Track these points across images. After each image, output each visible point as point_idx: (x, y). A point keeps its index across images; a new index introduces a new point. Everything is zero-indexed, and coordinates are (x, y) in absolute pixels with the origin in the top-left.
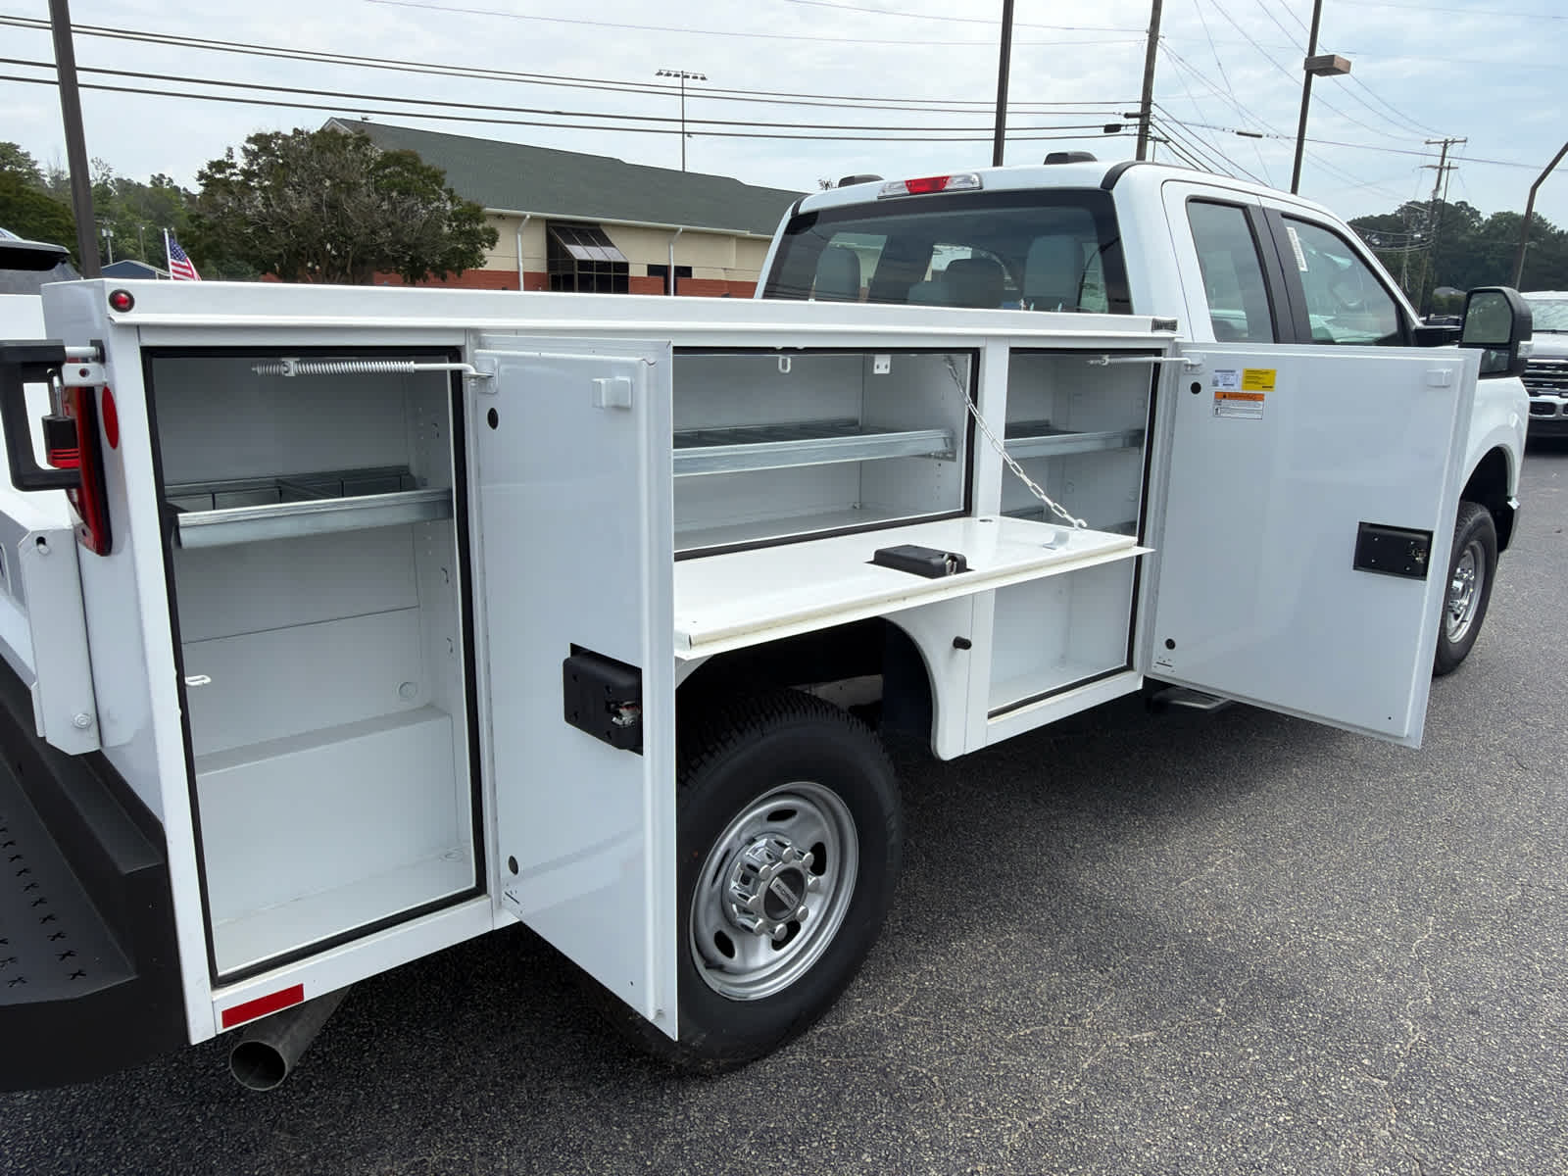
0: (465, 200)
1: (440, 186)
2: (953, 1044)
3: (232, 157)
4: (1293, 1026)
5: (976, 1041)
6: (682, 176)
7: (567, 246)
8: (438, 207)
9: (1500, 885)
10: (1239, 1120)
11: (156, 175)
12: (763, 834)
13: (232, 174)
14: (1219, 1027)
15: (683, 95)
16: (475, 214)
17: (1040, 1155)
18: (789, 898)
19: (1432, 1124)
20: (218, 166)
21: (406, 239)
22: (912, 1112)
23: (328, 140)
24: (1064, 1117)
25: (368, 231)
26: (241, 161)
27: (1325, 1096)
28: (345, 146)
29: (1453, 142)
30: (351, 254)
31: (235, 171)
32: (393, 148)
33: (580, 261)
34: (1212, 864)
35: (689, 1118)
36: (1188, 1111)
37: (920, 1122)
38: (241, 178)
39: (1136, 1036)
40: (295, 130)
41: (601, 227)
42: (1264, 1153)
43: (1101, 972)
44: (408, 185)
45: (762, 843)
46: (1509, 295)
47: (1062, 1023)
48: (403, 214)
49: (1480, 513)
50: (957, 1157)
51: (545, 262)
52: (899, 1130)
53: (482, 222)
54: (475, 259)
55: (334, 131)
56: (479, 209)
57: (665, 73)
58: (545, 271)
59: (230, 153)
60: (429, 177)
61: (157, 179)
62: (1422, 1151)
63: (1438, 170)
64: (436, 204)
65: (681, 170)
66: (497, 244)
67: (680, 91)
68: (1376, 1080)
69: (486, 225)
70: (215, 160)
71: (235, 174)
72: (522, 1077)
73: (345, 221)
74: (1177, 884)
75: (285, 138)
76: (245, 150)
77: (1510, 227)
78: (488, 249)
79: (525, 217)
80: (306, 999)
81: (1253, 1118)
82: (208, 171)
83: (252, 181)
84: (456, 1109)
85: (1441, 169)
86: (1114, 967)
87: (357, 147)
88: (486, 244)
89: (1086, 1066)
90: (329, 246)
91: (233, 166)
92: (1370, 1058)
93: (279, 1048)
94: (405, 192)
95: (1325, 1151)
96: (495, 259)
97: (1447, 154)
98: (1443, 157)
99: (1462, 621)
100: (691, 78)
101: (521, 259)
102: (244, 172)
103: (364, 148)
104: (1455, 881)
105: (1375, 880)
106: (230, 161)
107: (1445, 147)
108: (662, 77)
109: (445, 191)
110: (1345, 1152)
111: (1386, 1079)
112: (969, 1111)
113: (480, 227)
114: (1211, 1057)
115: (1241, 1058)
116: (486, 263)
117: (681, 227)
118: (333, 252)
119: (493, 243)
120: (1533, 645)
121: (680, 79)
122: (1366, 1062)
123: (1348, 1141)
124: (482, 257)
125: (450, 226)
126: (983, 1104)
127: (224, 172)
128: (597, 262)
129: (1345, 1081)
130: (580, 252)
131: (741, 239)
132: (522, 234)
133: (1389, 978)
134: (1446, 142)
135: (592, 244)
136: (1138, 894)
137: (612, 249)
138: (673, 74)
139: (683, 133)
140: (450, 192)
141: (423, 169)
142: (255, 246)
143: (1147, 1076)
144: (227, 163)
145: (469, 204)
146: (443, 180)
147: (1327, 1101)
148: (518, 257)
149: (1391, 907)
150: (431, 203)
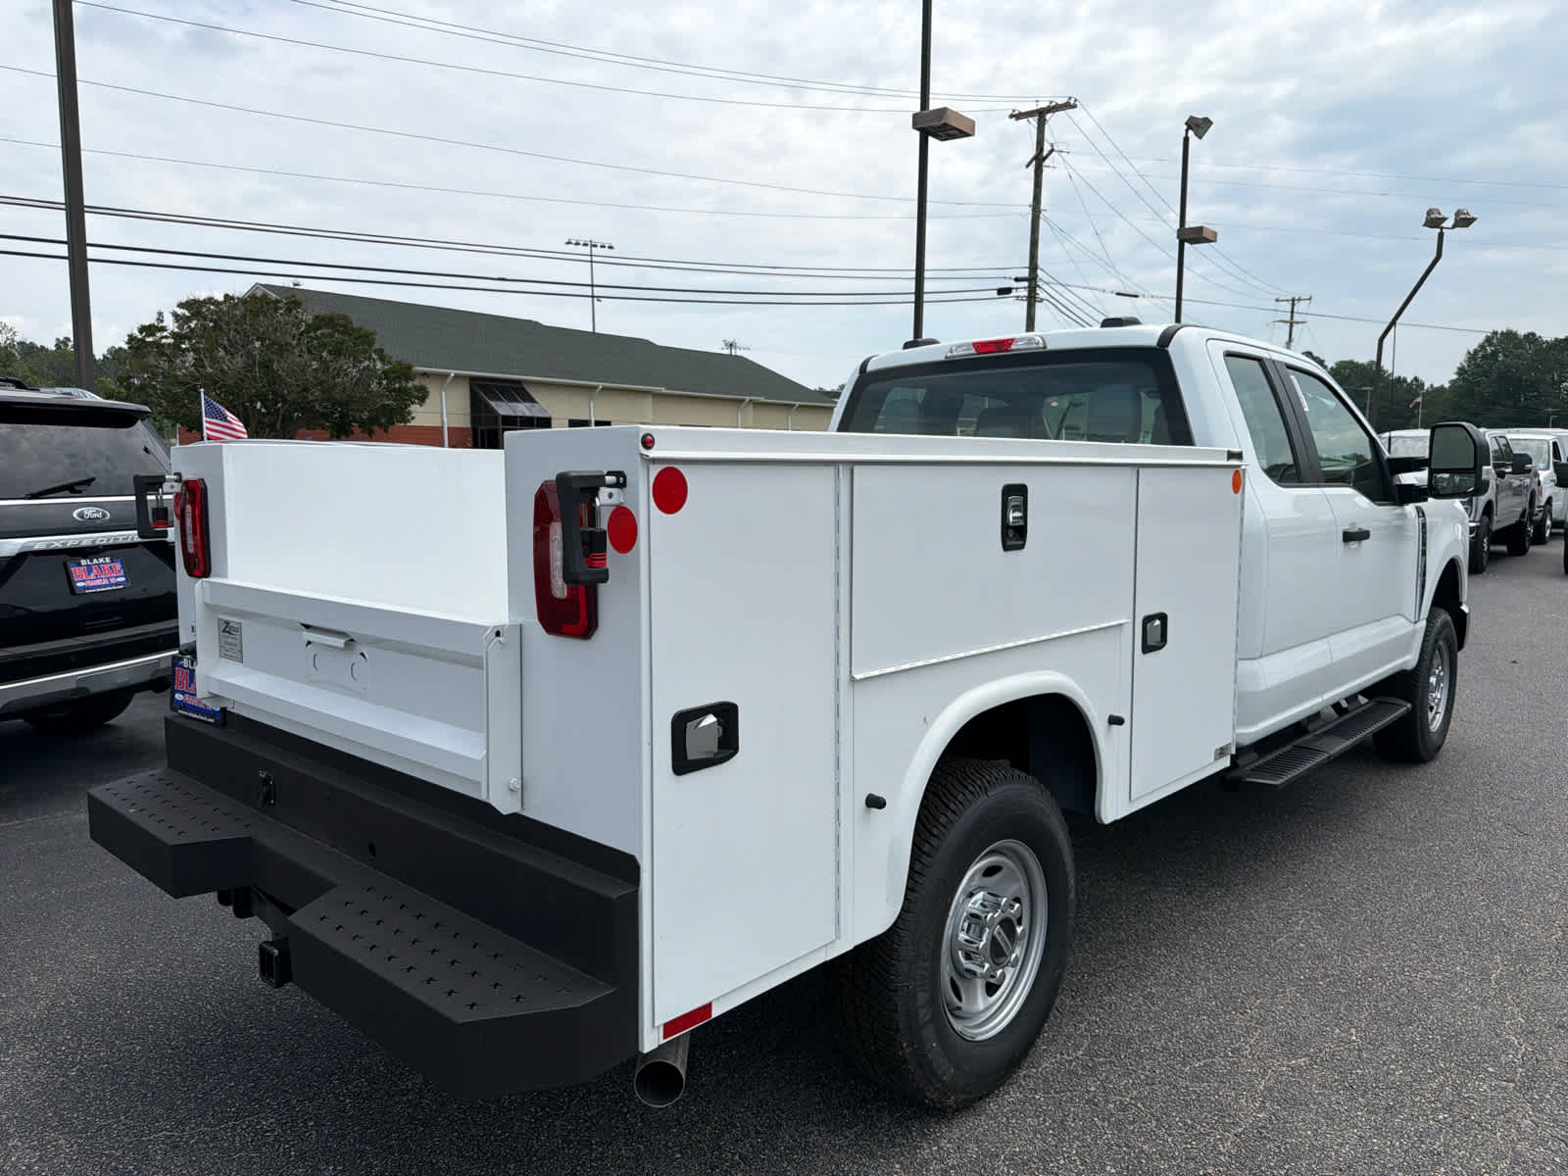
0: (394, 360)
1: (370, 346)
2: (1142, 1076)
3: (162, 321)
4: (1419, 1046)
5: (1160, 1074)
6: (593, 336)
7: (493, 403)
8: (368, 366)
9: (1543, 928)
10: (1407, 1120)
11: (61, 339)
12: (981, 888)
13: (162, 337)
14: (1360, 1050)
15: (591, 262)
16: (406, 373)
17: (1256, 1158)
18: (1006, 944)
19: (1562, 1112)
20: (148, 330)
21: (338, 397)
22: (1133, 1132)
23: (259, 303)
24: (1261, 1127)
25: (300, 389)
26: (170, 324)
27: (1468, 1097)
28: (276, 309)
29: (1299, 300)
30: (282, 411)
31: (165, 334)
32: (322, 310)
33: (504, 417)
34: (1297, 923)
35: (942, 1148)
36: (1362, 1117)
37: (1142, 1139)
38: (171, 341)
39: (1294, 1062)
40: (226, 296)
41: (526, 387)
42: (1438, 1143)
43: (1242, 1014)
44: (339, 346)
45: (980, 896)
46: (1469, 429)
47: (1226, 1055)
48: (335, 372)
49: (1443, 616)
50: (1187, 1164)
51: (469, 416)
52: (1127, 1146)
53: (412, 380)
54: (404, 415)
55: (265, 296)
56: (409, 368)
57: (574, 242)
58: (469, 426)
59: (160, 317)
60: (359, 337)
61: (63, 342)
62: (1563, 1133)
63: (1288, 324)
64: (366, 363)
65: (591, 330)
66: (427, 401)
67: (589, 258)
68: (1504, 1083)
69: (416, 382)
70: (147, 324)
71: (166, 337)
72: (779, 1125)
73: (274, 379)
74: (1275, 940)
75: (216, 303)
76: (175, 315)
77: (1353, 374)
78: (418, 406)
79: (449, 375)
80: (714, 1016)
81: (1418, 1117)
82: (138, 334)
83: (184, 343)
84: (734, 1154)
85: (1291, 324)
86: (1251, 1009)
87: (289, 310)
88: (416, 401)
89: (1261, 1087)
90: (259, 405)
91: (163, 329)
92: (1492, 1066)
93: (678, 1065)
94: (337, 353)
95: (1485, 1138)
96: (421, 416)
97: (1295, 310)
98: (1292, 312)
99: (1436, 713)
100: (599, 248)
101: (445, 415)
102: (174, 335)
103: (295, 311)
104: (1505, 926)
105: (1440, 929)
106: (161, 325)
107: (1293, 305)
108: (571, 246)
109: (375, 351)
110: (1502, 1138)
111: (1512, 1081)
112: (1181, 1128)
113: (410, 385)
114: (1362, 1074)
115: (1388, 1074)
116: (413, 418)
117: (601, 385)
118: (263, 410)
119: (422, 400)
120: (1491, 734)
121: (588, 248)
122: (1490, 1069)
123: (1502, 1130)
124: (409, 413)
125: (380, 384)
126: (1189, 1122)
127: (153, 335)
128: (521, 417)
129: (1479, 1085)
130: (503, 408)
131: (656, 395)
132: (446, 390)
133: (1483, 1005)
134: (1293, 300)
135: (515, 400)
136: (1245, 951)
137: (535, 405)
138: (582, 243)
139: (593, 297)
140: (380, 352)
141: (353, 329)
142: (184, 405)
143: (1317, 1092)
144: (157, 327)
145: (399, 363)
146: (374, 339)
147: (1471, 1101)
148: (442, 413)
149: (1461, 950)
150: (361, 362)
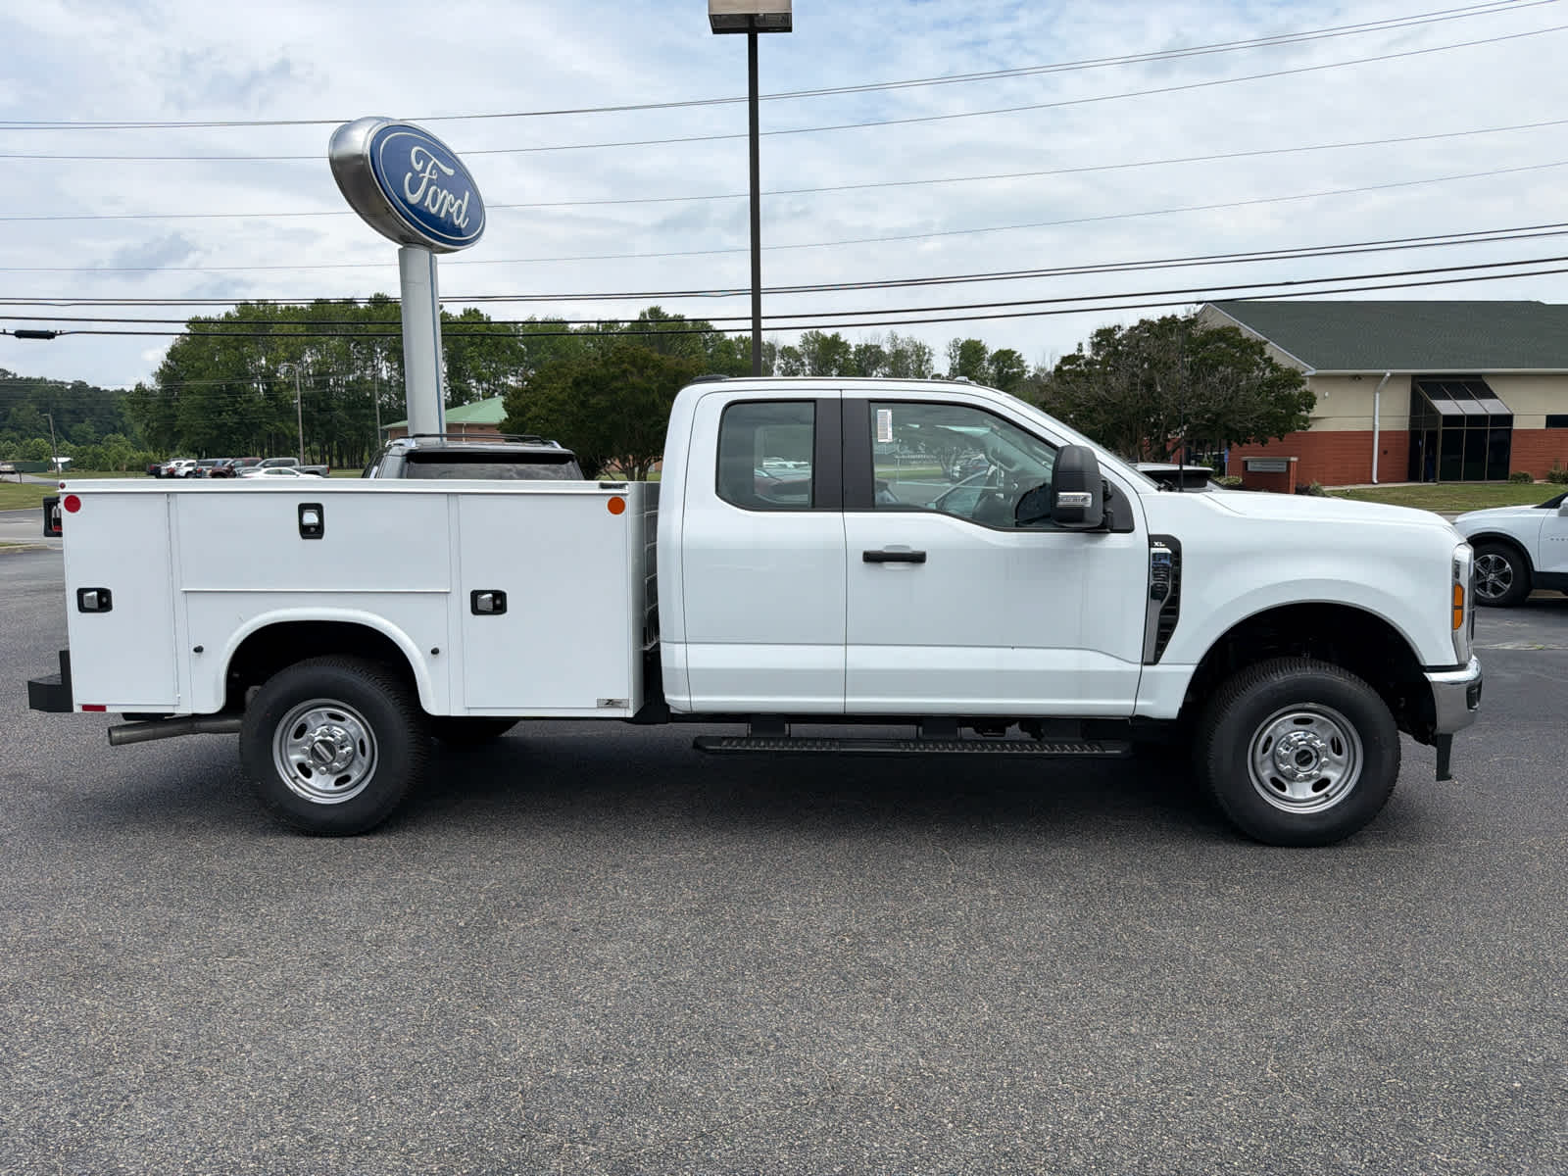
0: (1284, 367)
1: (1261, 356)
3: (1081, 351)
7: (1433, 402)
8: (1258, 375)
13: (1080, 365)
16: (1290, 379)
18: (326, 755)
20: (1069, 359)
26: (1087, 352)
31: (1083, 361)
38: (1087, 367)
41: (1486, 381)
51: (1408, 419)
53: (1300, 386)
56: (1296, 374)
58: (1407, 428)
59: (1080, 347)
64: (1256, 373)
69: (1303, 388)
70: (1069, 354)
71: (1083, 364)
79: (1384, 375)
88: (1303, 407)
91: (1081, 357)
101: (1377, 418)
102: (1089, 362)
106: (1080, 354)
109: (1264, 360)
113: (1297, 392)
119: (1311, 406)
127: (1073, 363)
128: (1470, 416)
130: (1449, 407)
132: (1381, 391)
135: (1467, 397)
137: (1495, 400)
140: (1269, 361)
141: (1241, 341)
144: (1076, 356)
145: (1288, 370)
146: (1263, 349)
148: (1373, 417)
150: (1250, 372)
